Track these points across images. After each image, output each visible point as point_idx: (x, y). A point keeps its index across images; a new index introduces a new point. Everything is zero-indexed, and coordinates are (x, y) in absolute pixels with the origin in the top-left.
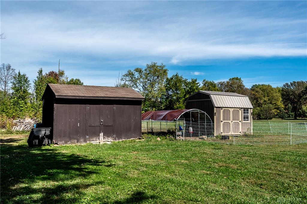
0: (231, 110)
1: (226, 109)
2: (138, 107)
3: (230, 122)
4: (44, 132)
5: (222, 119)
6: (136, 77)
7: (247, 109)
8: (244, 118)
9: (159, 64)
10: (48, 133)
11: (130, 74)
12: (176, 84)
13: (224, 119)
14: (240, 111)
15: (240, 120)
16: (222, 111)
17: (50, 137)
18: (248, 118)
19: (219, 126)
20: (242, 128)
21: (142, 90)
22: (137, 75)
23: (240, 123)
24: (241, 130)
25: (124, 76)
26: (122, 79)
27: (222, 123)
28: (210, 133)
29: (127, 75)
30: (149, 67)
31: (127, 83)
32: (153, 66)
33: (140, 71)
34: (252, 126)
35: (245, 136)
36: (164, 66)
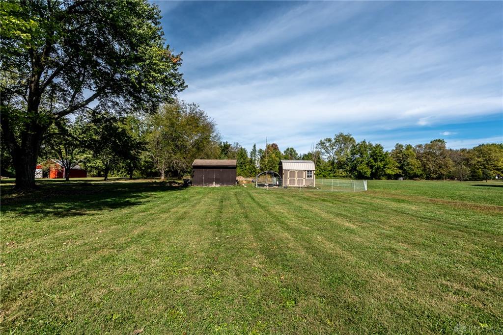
0: (296, 172)
3: (295, 178)
5: (288, 177)
7: (311, 171)
8: (308, 176)
9: (346, 134)
13: (290, 177)
14: (304, 172)
15: (304, 177)
16: (289, 172)
18: (311, 176)
19: (286, 181)
20: (305, 183)
21: (332, 155)
22: (327, 143)
23: (304, 180)
24: (304, 184)
26: (316, 148)
27: (288, 180)
31: (320, 150)
32: (341, 135)
33: (330, 140)
34: (314, 181)
35: (308, 187)
36: (350, 135)
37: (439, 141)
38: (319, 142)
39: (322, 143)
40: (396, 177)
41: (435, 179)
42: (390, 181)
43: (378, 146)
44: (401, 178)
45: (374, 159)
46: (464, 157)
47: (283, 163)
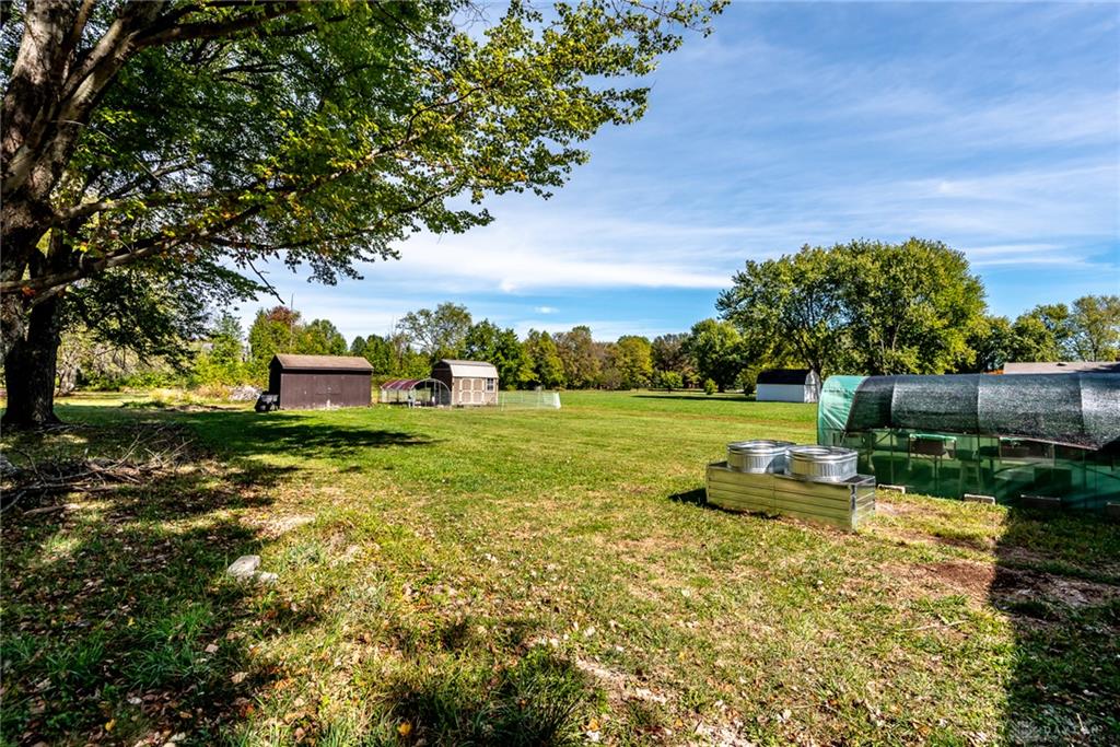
0: (472, 380)
1: (467, 380)
2: (367, 377)
3: (470, 391)
4: (270, 399)
5: (461, 389)
6: (422, 323)
7: (492, 379)
8: (488, 388)
9: (456, 304)
10: (275, 400)
11: (411, 318)
12: (482, 336)
13: (463, 389)
14: (483, 381)
15: (483, 390)
16: (461, 381)
17: (277, 404)
18: (492, 388)
19: (457, 397)
20: (485, 397)
21: (430, 343)
22: (422, 320)
23: (483, 393)
24: (483, 400)
25: (401, 321)
26: (398, 326)
27: (461, 394)
28: (447, 402)
29: (406, 320)
30: (442, 308)
31: (406, 332)
32: (449, 307)
33: (427, 314)
34: (496, 395)
35: (488, 405)
36: (466, 308)
37: (584, 328)
38: (405, 315)
39: (412, 318)
40: (531, 386)
41: (578, 388)
42: (521, 392)
43: (510, 333)
44: (539, 388)
45: (503, 354)
46: (611, 355)
47: (452, 366)
